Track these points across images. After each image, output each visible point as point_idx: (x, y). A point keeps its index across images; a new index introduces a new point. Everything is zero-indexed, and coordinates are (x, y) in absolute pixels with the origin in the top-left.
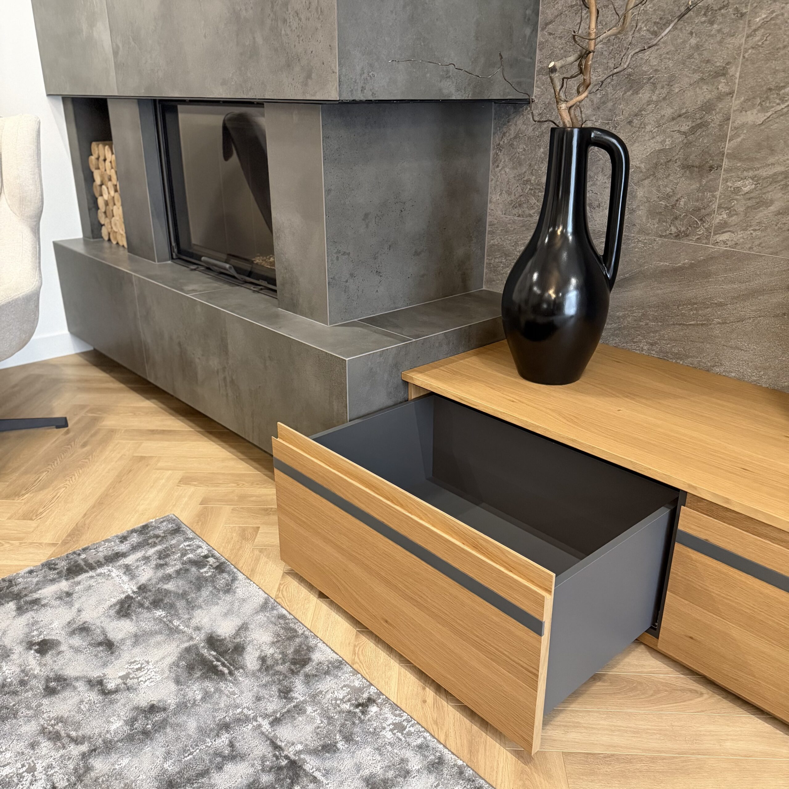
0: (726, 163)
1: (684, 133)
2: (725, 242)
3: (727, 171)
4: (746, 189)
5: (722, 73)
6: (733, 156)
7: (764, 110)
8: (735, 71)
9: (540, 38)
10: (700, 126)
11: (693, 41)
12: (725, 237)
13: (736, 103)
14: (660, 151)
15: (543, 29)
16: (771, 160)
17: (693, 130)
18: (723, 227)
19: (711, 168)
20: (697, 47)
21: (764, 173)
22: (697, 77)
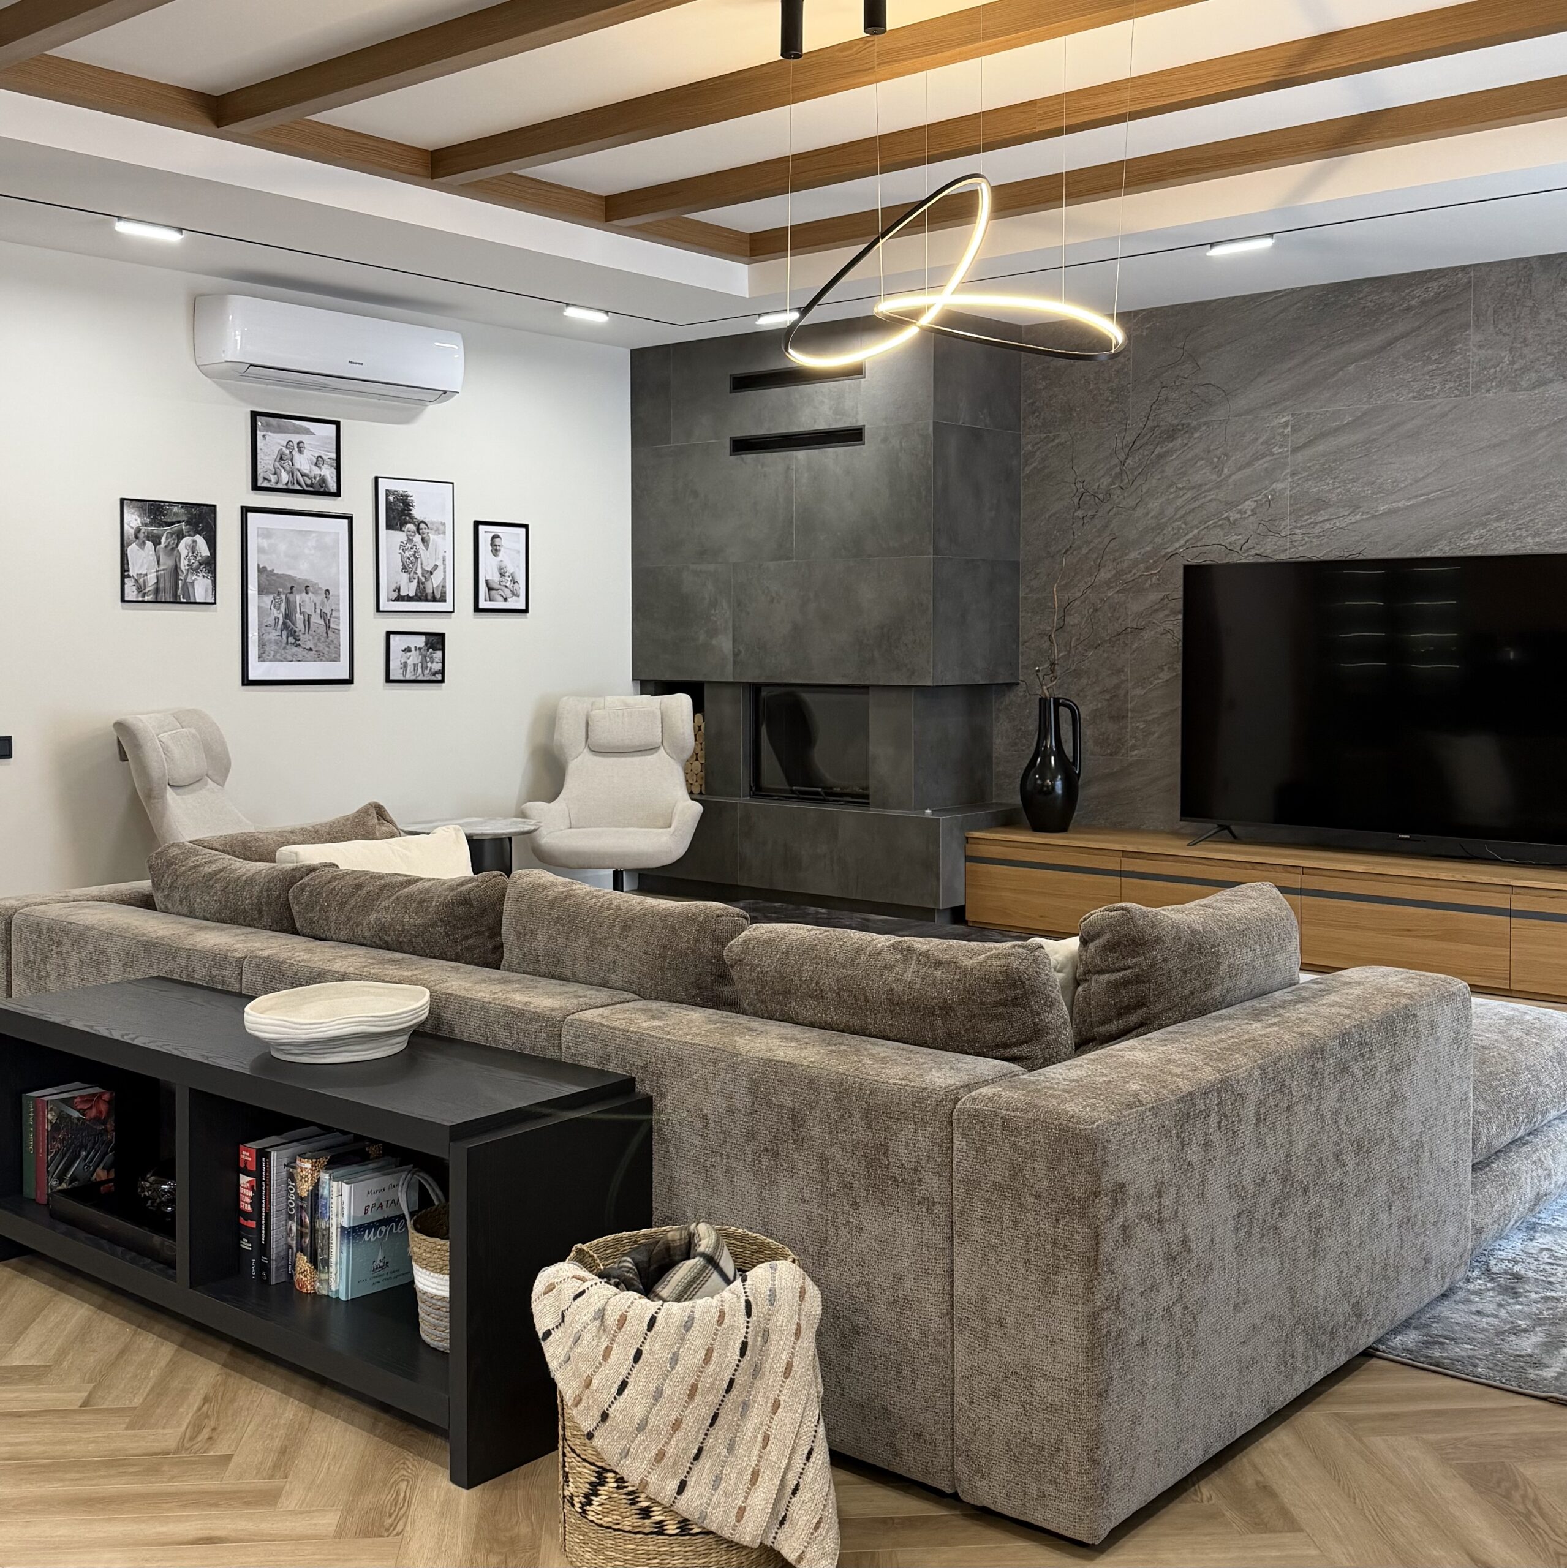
0: (1130, 714)
1: (1108, 700)
2: (1136, 755)
3: (1132, 718)
4: (1141, 727)
5: (1121, 670)
6: (1132, 711)
7: (1143, 688)
8: (1127, 670)
9: (1021, 649)
10: (1114, 696)
11: (1106, 655)
12: (1135, 752)
13: (1130, 685)
14: (1096, 710)
15: (1023, 645)
16: (1151, 712)
17: (1111, 699)
18: (1134, 747)
19: (1123, 717)
20: (1108, 658)
21: (1150, 718)
22: (1110, 672)
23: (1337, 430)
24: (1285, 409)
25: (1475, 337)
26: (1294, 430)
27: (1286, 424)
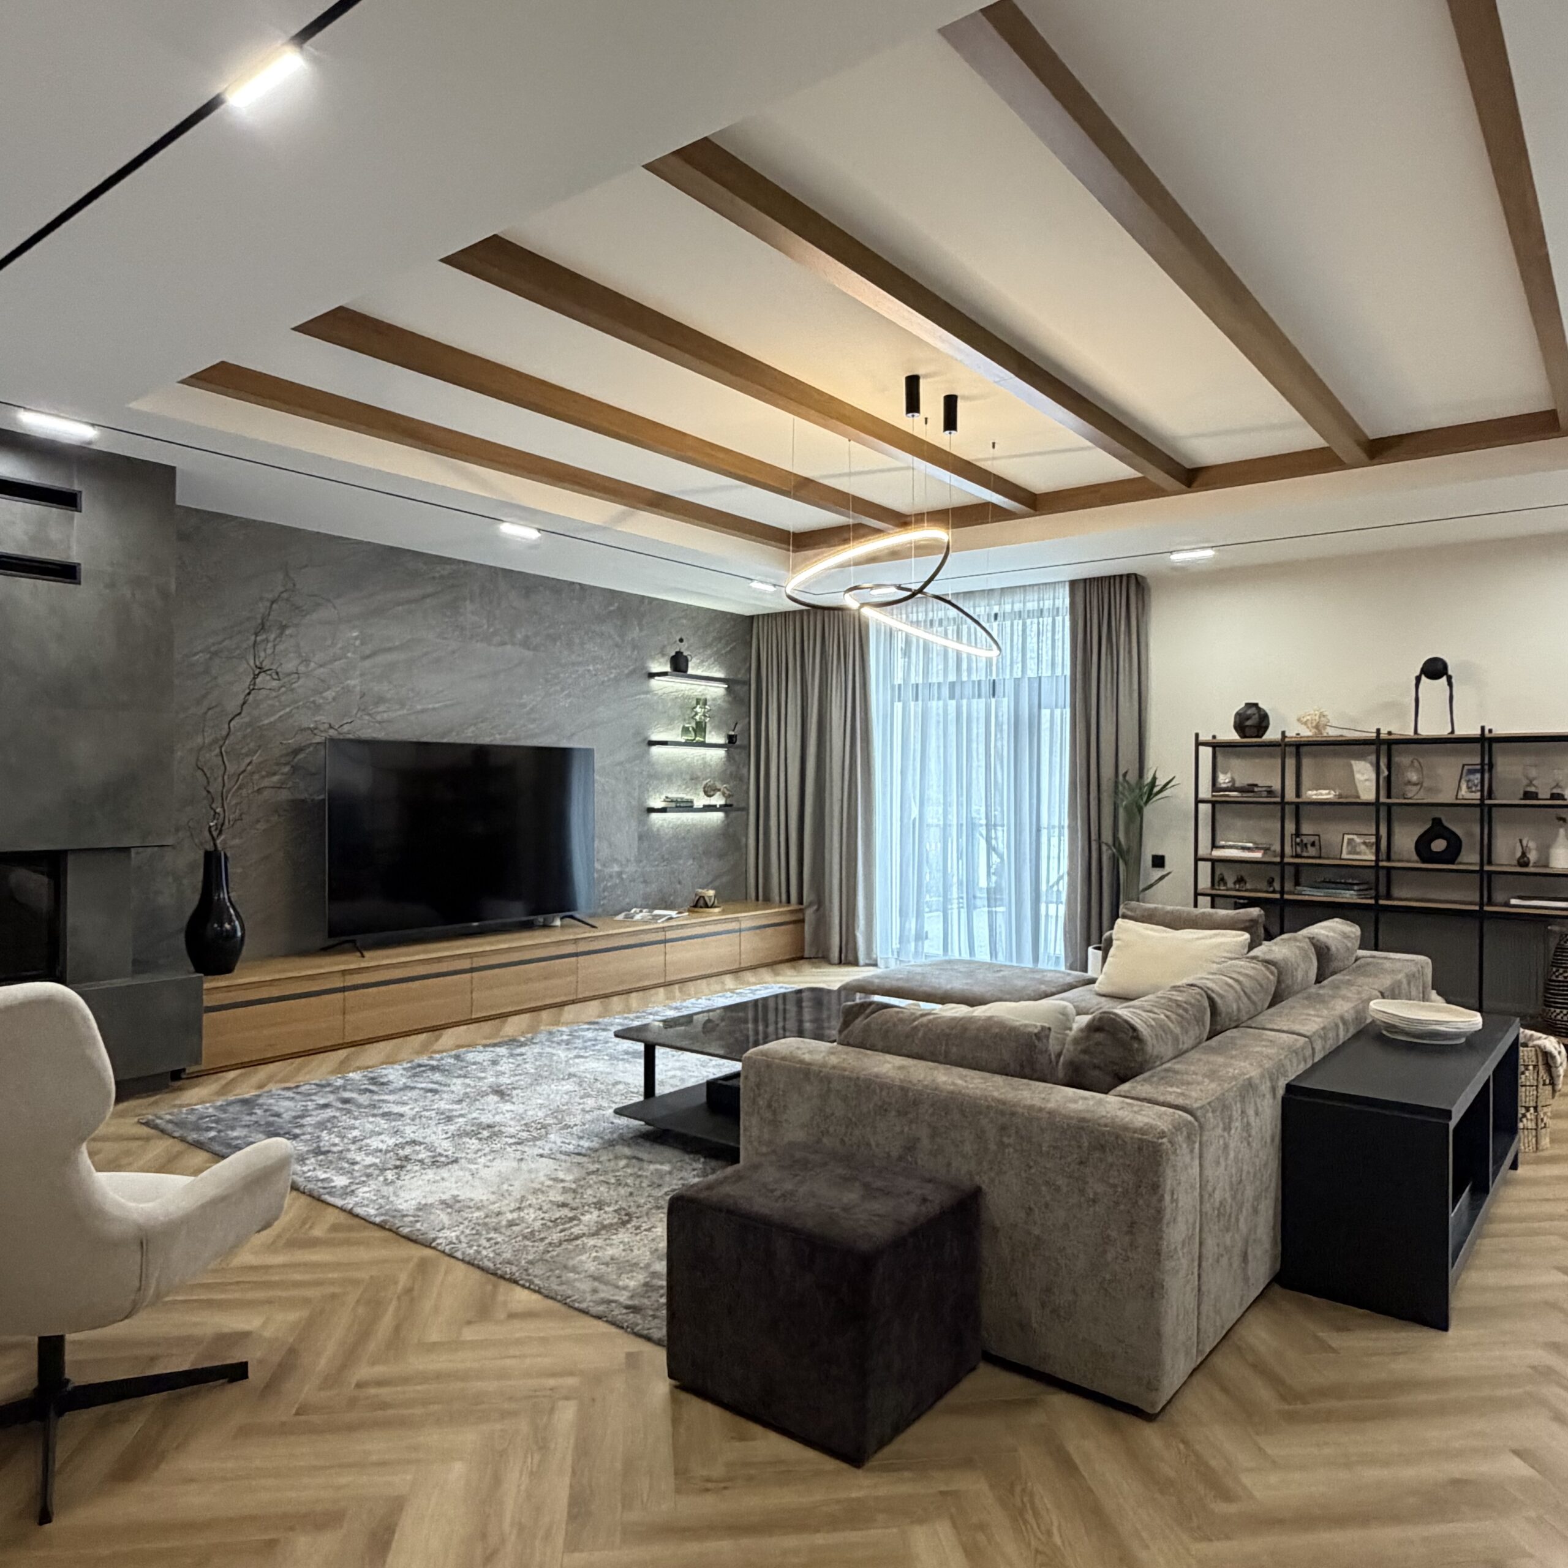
23: (390, 650)
24: (354, 627)
25: (469, 606)
26: (362, 644)
27: (356, 638)
